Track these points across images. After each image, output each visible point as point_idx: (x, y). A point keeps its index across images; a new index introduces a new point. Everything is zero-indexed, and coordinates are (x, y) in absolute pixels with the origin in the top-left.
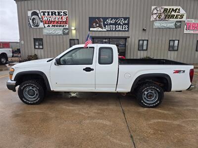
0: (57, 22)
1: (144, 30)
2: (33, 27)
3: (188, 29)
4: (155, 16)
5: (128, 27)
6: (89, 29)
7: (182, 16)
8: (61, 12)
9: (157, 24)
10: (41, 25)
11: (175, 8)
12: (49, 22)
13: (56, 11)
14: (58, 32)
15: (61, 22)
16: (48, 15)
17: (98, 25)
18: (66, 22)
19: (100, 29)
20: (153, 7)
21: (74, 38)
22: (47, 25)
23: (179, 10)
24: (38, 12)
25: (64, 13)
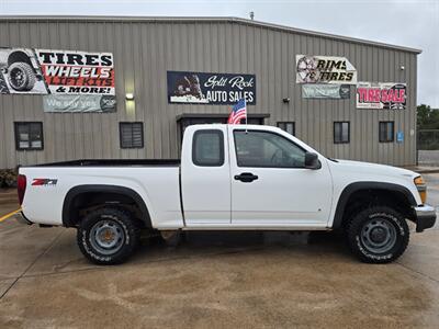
0: (86, 81)
1: (285, 101)
2: (12, 91)
3: (362, 100)
4: (303, 75)
5: (254, 96)
6: (169, 99)
7: (350, 76)
8: (97, 57)
9: (309, 91)
10: (39, 87)
11: (337, 59)
12: (64, 80)
13: (83, 54)
14: (88, 104)
15: (95, 79)
16: (60, 61)
17: (188, 89)
18: (109, 82)
19: (194, 99)
20: (299, 57)
21: (131, 121)
22: (58, 87)
23: (344, 63)
24: (29, 52)
25: (103, 58)
